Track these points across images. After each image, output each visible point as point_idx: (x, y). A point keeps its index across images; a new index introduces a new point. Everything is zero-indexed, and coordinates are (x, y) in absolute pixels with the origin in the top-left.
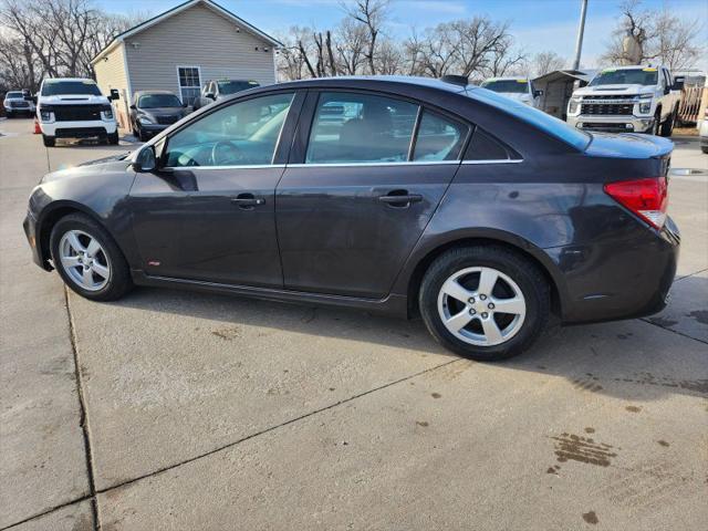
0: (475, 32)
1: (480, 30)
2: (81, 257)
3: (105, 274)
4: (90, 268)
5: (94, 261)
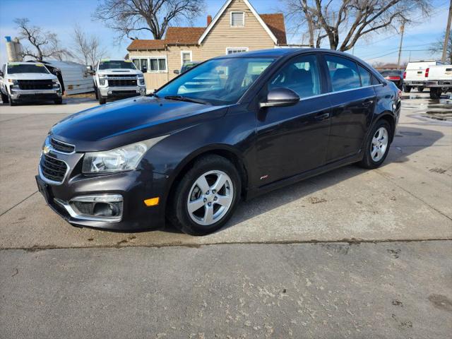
2: (207, 196)
3: (227, 202)
4: (213, 203)
5: (217, 195)
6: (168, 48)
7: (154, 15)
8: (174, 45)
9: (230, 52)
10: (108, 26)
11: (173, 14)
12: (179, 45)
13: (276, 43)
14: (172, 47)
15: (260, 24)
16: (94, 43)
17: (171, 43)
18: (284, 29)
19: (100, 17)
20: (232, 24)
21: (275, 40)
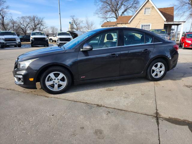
0: (34, 20)
1: (35, 19)
2: (54, 81)
3: (64, 84)
4: (58, 84)
5: (60, 81)
6: (117, 25)
7: (118, 11)
8: (120, 24)
9: (142, 26)
10: (99, 17)
11: (125, 10)
12: (121, 24)
13: (165, 21)
14: (119, 25)
15: (158, 13)
16: (92, 24)
17: (118, 23)
18: (173, 14)
19: (97, 14)
20: (145, 14)
21: (165, 20)
